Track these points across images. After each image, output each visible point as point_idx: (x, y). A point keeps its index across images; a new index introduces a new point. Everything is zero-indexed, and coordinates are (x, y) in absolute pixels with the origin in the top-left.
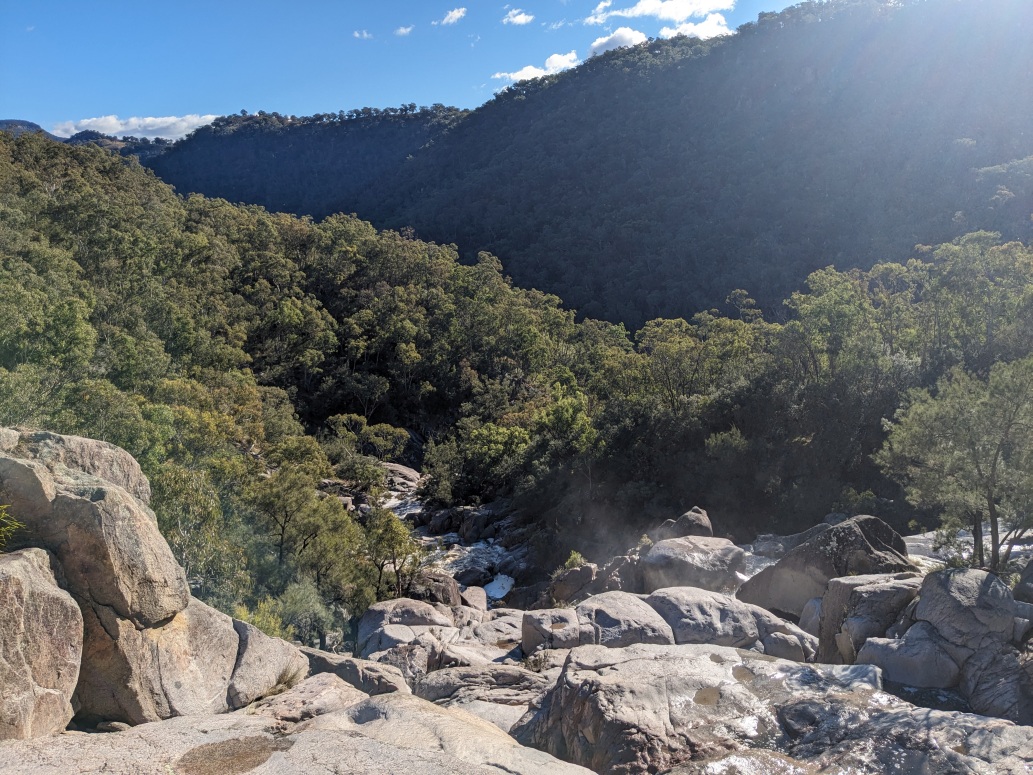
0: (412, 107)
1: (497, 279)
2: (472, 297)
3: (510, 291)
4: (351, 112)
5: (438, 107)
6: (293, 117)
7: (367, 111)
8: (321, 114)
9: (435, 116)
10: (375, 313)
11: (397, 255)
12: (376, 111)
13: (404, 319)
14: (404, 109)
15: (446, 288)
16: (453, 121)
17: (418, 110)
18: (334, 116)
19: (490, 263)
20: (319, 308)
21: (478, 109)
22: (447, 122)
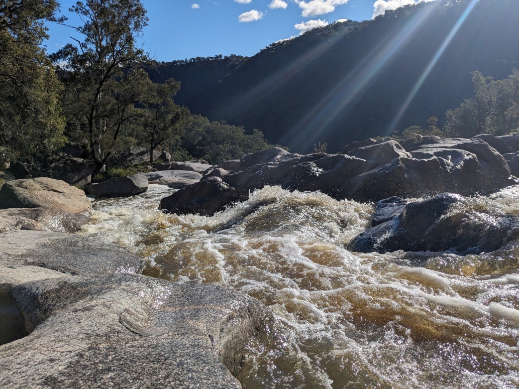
0: (221, 56)
1: (261, 141)
2: (251, 149)
3: (267, 146)
4: (191, 59)
5: (233, 56)
6: (163, 62)
7: (198, 58)
8: (177, 60)
9: (231, 60)
10: (211, 156)
11: (219, 132)
12: (203, 58)
13: (223, 158)
14: (217, 57)
15: (240, 145)
16: (240, 62)
17: (223, 58)
18: (182, 61)
19: (259, 134)
20: (188, 155)
21: (252, 57)
22: (237, 63)
